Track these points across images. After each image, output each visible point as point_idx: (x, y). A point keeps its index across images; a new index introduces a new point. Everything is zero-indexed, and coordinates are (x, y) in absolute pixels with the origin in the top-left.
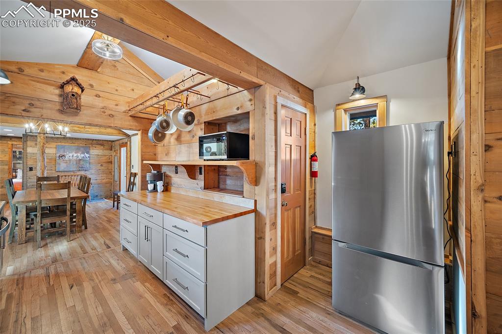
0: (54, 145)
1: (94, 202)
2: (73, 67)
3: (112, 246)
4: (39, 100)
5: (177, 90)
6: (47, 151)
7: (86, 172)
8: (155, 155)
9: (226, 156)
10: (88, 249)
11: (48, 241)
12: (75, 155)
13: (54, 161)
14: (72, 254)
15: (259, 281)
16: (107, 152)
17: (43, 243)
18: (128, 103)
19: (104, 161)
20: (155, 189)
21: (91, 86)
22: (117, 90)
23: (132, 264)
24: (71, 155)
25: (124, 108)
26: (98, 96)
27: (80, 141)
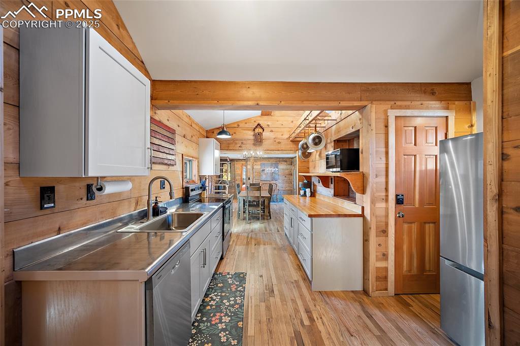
0: (259, 163)
1: (280, 203)
2: (259, 116)
3: (280, 232)
4: (245, 140)
5: (308, 122)
6: (255, 167)
7: (276, 182)
8: (308, 168)
9: (340, 169)
10: (268, 230)
11: (252, 221)
12: (270, 169)
13: (259, 174)
14: (260, 230)
15: (365, 278)
16: (289, 167)
17: (249, 222)
18: (289, 131)
19: (287, 173)
20: (305, 195)
21: (268, 125)
22: (282, 125)
23: (287, 243)
24: (268, 169)
25: (286, 136)
26: (272, 131)
27: (273, 160)
